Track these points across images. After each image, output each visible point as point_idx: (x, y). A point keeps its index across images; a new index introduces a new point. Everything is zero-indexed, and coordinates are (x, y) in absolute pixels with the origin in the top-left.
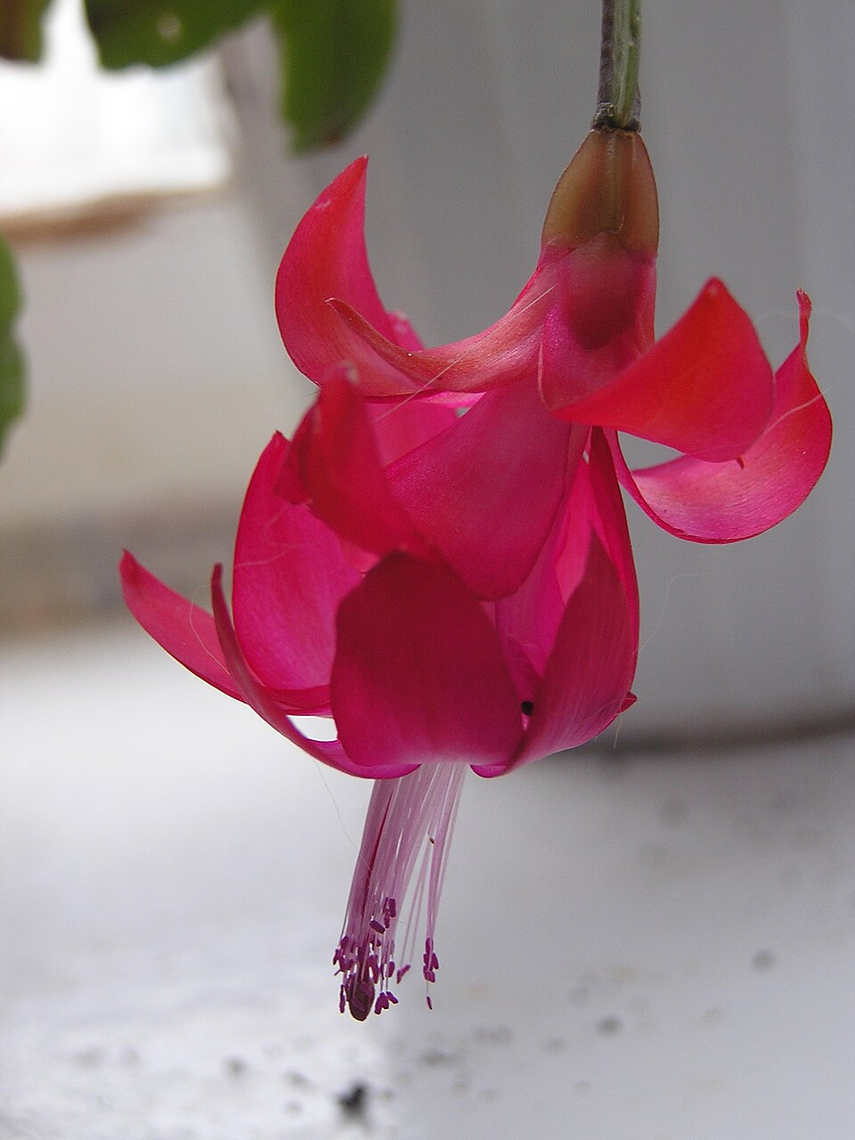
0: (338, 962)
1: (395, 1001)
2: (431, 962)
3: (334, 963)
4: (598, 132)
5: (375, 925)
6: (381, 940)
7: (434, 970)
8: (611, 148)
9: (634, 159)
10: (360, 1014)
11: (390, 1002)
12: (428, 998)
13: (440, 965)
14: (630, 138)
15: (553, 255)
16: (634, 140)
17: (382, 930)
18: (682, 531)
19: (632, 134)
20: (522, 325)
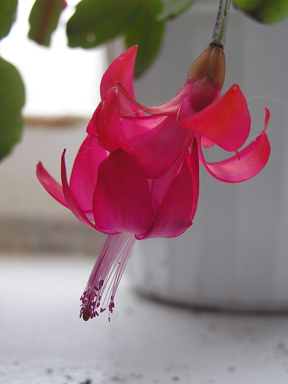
0: (82, 300)
1: (98, 315)
2: (112, 305)
3: (81, 300)
4: (210, 47)
5: (96, 288)
6: (97, 294)
7: (113, 308)
8: (213, 51)
9: (220, 56)
10: (86, 319)
11: (96, 315)
12: (109, 318)
13: (115, 307)
14: (220, 50)
15: (190, 82)
16: (221, 51)
17: (98, 290)
18: (216, 176)
19: (221, 49)
20: (176, 102)
